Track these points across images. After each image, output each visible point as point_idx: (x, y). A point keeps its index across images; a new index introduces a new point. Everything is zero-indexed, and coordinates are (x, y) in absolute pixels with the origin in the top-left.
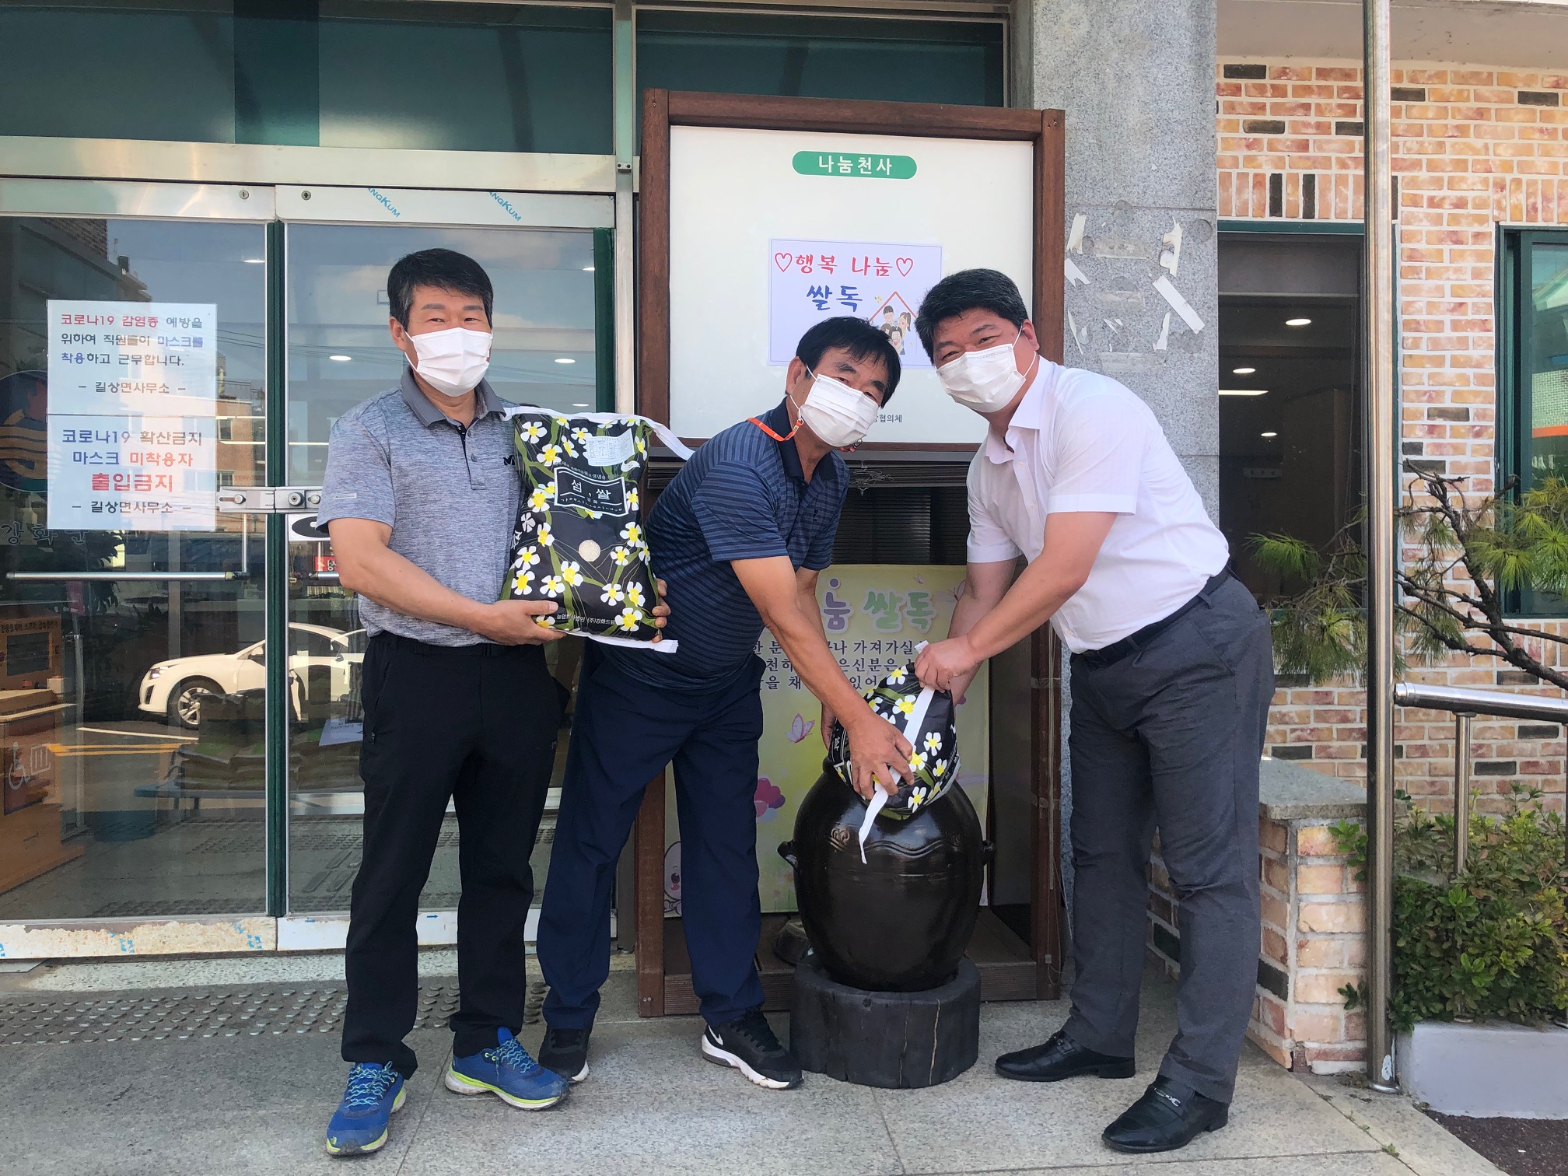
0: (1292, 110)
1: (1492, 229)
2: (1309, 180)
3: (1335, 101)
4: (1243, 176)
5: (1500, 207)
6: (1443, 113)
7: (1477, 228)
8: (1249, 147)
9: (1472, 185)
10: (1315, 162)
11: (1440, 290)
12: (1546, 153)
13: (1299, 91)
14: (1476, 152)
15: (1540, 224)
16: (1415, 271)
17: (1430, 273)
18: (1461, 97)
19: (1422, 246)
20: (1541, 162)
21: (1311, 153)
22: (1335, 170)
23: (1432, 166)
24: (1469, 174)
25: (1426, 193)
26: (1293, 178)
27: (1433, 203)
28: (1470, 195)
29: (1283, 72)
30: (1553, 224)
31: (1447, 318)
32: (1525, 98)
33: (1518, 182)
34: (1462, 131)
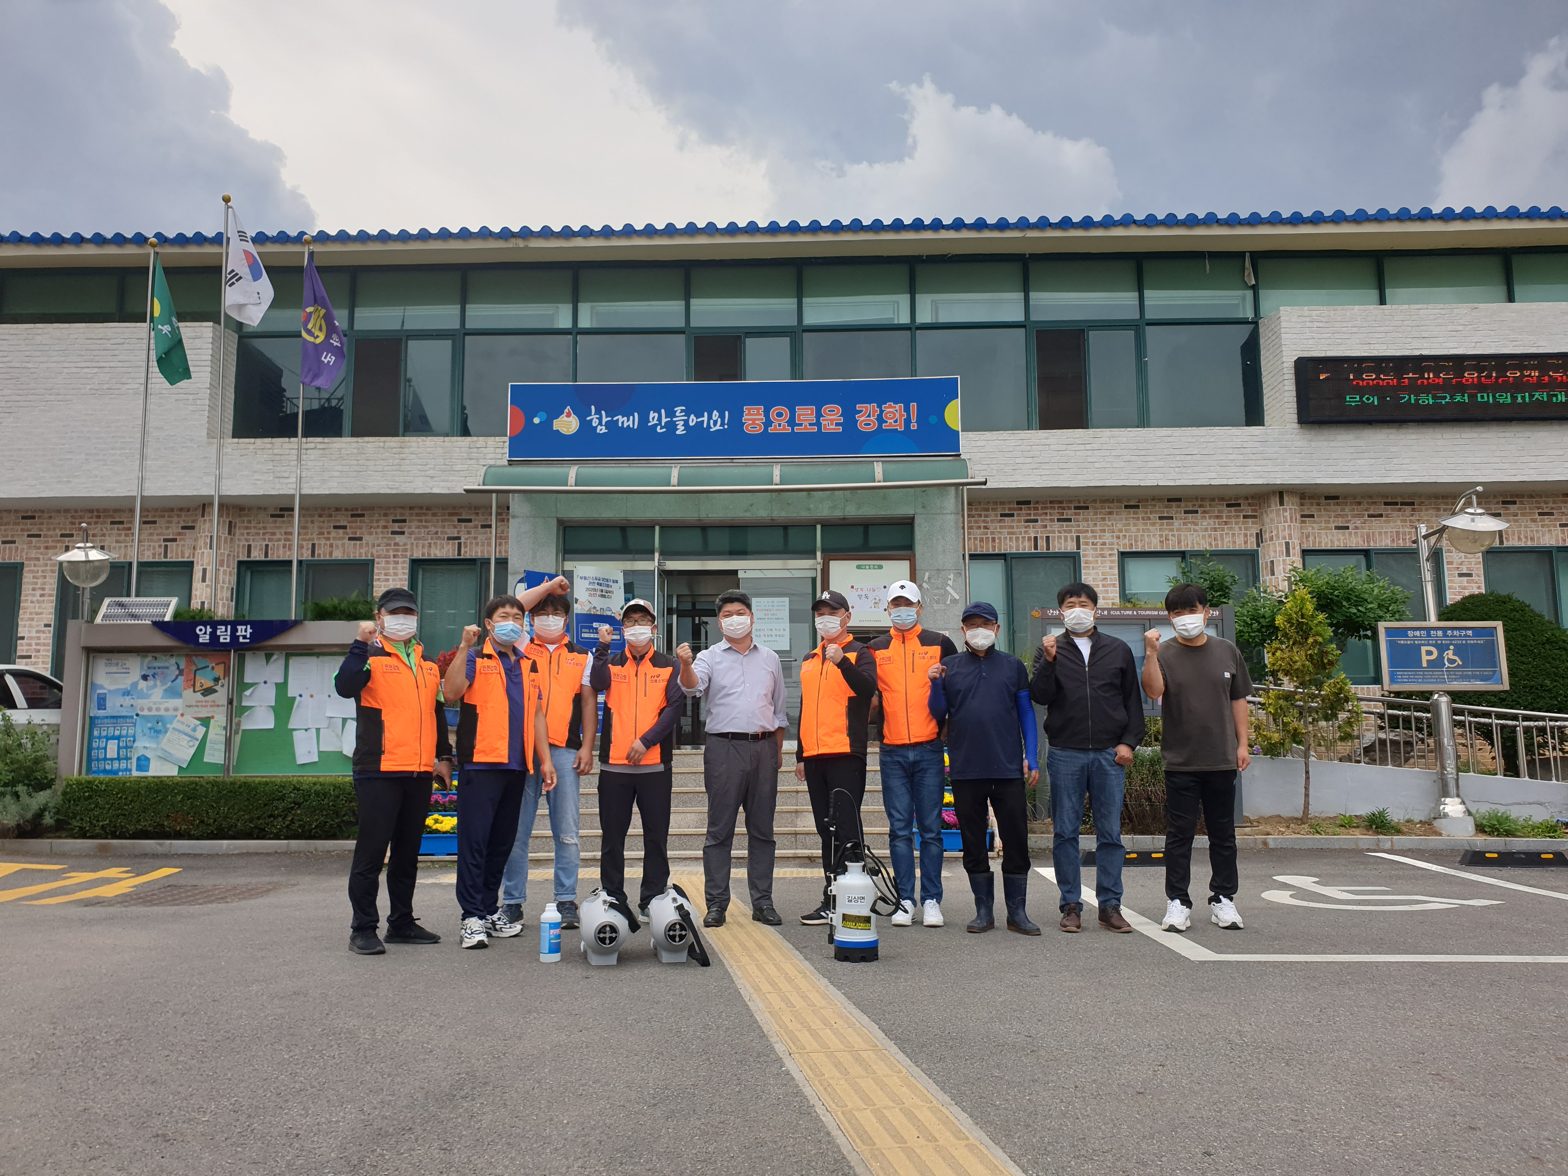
0: (1040, 515)
1: (1116, 552)
2: (1048, 538)
3: (1056, 511)
4: (1023, 538)
5: (1118, 544)
6: (1096, 514)
7: (1110, 552)
8: (1026, 527)
9: (1108, 537)
10: (1050, 532)
11: (1097, 573)
12: (1135, 525)
13: (1042, 508)
14: (1108, 526)
15: (1134, 550)
16: (1088, 567)
17: (1093, 568)
18: (1102, 508)
19: (1090, 559)
20: (1133, 529)
21: (1048, 528)
22: (1057, 534)
23: (1092, 531)
24: (1106, 534)
25: (1091, 541)
26: (1042, 537)
27: (1093, 544)
28: (1107, 541)
29: (1037, 502)
30: (1139, 550)
31: (1100, 583)
32: (1126, 507)
33: (1125, 536)
34: (1103, 519)
